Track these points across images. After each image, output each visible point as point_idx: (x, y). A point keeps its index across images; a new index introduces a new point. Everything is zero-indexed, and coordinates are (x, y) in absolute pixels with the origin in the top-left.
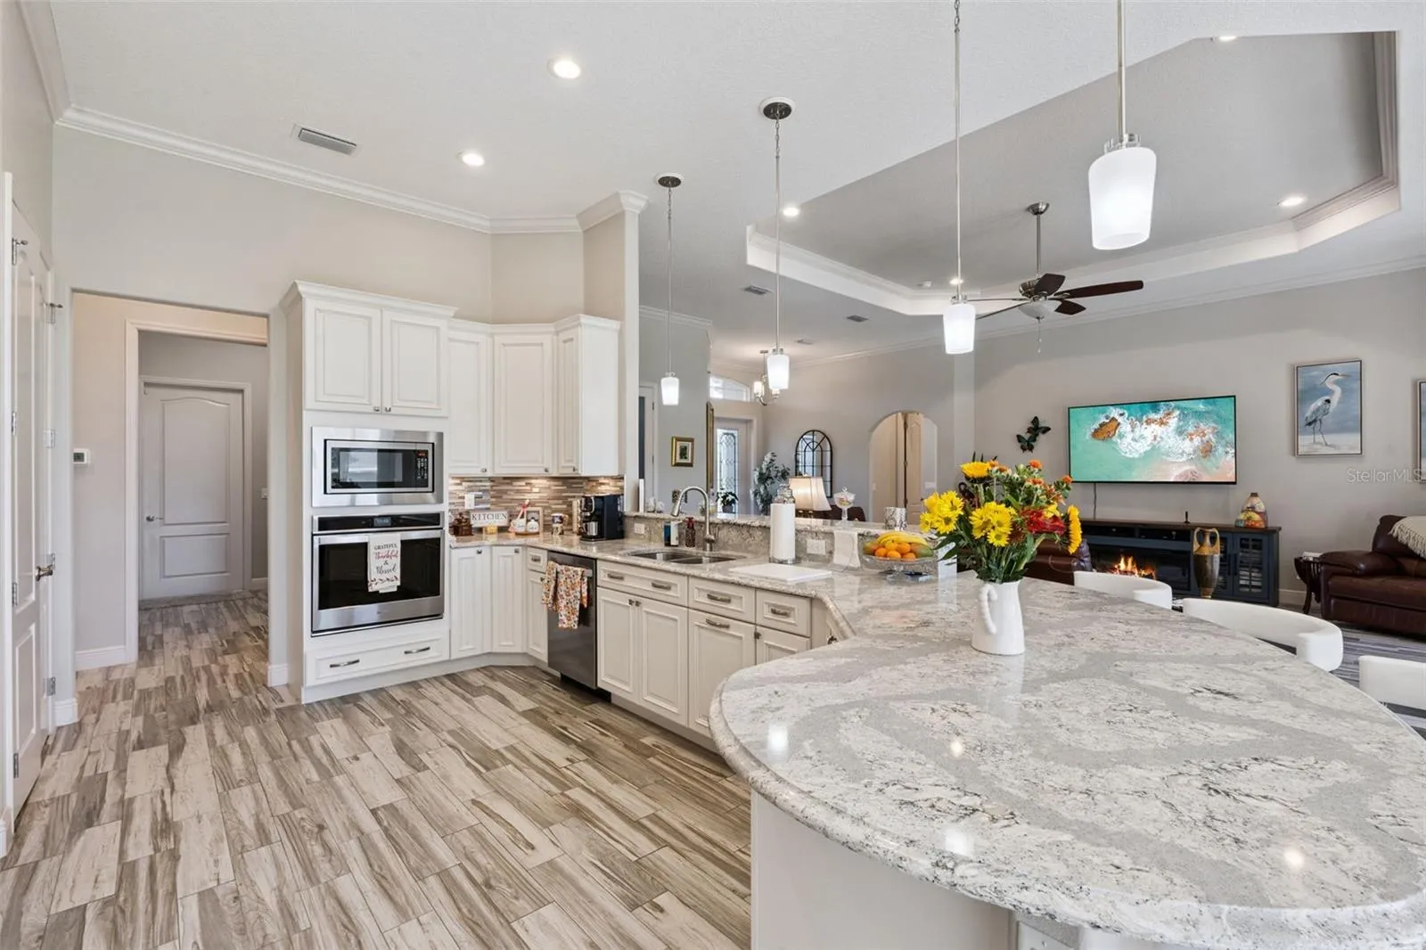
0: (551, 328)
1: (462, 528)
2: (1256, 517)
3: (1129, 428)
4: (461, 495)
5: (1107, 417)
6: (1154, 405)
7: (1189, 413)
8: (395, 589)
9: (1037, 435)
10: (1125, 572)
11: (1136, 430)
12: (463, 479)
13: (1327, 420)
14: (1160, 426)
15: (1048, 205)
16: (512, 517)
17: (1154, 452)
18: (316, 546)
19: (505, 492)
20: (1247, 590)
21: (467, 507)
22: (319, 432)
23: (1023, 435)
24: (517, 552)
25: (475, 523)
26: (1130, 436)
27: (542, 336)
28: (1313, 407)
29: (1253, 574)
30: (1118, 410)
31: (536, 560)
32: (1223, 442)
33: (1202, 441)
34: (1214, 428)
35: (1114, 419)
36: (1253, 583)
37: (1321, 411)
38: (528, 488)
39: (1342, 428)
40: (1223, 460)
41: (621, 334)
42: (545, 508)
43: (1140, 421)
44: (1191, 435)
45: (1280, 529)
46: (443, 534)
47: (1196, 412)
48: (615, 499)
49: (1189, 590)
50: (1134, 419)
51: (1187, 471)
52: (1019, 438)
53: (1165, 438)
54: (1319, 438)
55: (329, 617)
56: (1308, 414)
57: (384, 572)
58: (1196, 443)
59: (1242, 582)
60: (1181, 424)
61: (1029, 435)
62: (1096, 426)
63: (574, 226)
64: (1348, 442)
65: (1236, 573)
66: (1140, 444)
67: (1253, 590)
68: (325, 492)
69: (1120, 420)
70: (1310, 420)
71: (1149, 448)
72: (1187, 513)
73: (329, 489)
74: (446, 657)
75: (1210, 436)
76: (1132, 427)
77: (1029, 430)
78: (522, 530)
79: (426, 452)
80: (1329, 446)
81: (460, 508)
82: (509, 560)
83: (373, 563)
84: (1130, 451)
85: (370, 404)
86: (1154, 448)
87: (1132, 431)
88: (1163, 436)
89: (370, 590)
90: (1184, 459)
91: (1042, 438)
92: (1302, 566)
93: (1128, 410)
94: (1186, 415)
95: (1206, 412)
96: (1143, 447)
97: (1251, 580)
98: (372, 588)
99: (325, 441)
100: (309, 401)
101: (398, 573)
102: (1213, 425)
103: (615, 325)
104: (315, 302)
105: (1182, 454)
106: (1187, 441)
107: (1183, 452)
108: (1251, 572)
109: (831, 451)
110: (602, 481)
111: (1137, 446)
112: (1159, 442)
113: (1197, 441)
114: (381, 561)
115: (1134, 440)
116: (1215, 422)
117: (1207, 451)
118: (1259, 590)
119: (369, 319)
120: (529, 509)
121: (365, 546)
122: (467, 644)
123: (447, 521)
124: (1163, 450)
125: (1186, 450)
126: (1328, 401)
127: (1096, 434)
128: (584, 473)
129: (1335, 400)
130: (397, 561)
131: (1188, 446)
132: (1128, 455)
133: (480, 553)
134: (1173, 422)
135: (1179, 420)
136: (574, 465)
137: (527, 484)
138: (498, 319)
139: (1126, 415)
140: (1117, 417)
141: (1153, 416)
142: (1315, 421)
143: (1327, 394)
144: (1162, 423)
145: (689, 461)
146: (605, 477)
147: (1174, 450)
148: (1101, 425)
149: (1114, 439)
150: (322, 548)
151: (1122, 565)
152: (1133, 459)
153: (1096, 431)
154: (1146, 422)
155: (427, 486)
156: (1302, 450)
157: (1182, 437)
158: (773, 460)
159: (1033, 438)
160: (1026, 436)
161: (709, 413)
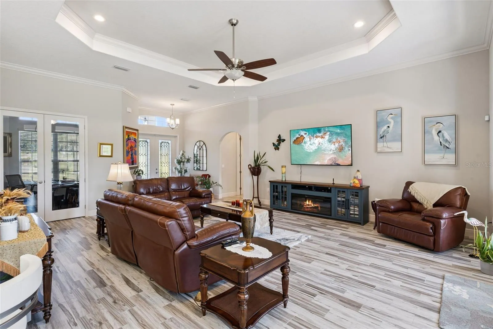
2: (357, 182)
3: (309, 139)
5: (299, 135)
6: (319, 130)
7: (333, 133)
9: (280, 143)
11: (311, 140)
13: (388, 136)
14: (321, 139)
17: (319, 150)
20: (353, 216)
26: (309, 143)
28: (383, 130)
29: (355, 209)
30: (304, 132)
32: (348, 146)
33: (339, 145)
34: (344, 140)
35: (302, 136)
36: (356, 213)
37: (386, 132)
39: (394, 140)
40: (348, 153)
43: (313, 136)
44: (334, 142)
45: (369, 187)
47: (337, 133)
49: (331, 216)
50: (311, 136)
51: (332, 158)
52: (274, 144)
53: (324, 144)
54: (385, 144)
56: (381, 133)
58: (337, 146)
59: (351, 212)
60: (330, 138)
61: (277, 143)
62: (295, 138)
64: (396, 146)
65: (349, 208)
66: (313, 146)
67: (356, 216)
69: (305, 136)
70: (382, 136)
71: (317, 148)
72: (333, 179)
75: (342, 143)
76: (310, 139)
77: (278, 141)
80: (389, 148)
84: (309, 149)
86: (319, 148)
87: (310, 141)
88: (323, 143)
90: (332, 152)
91: (282, 144)
92: (374, 205)
93: (308, 132)
94: (332, 134)
95: (341, 133)
96: (314, 147)
97: (354, 212)
102: (343, 138)
105: (330, 151)
106: (333, 145)
107: (331, 149)
108: (354, 207)
109: (206, 150)
111: (311, 147)
112: (321, 146)
113: (337, 145)
115: (311, 144)
116: (344, 137)
117: (341, 149)
118: (357, 216)
124: (322, 149)
125: (332, 149)
126: (389, 127)
127: (295, 142)
129: (391, 126)
131: (333, 147)
132: (308, 151)
134: (327, 137)
135: (329, 136)
139: (307, 134)
140: (303, 135)
141: (318, 134)
142: (383, 136)
143: (388, 124)
144: (322, 137)
147: (327, 149)
148: (297, 138)
149: (303, 144)
151: (307, 203)
152: (310, 152)
153: (295, 141)
154: (316, 137)
156: (379, 150)
157: (331, 143)
158: (183, 154)
159: (279, 144)
160: (276, 143)
161: (126, 131)
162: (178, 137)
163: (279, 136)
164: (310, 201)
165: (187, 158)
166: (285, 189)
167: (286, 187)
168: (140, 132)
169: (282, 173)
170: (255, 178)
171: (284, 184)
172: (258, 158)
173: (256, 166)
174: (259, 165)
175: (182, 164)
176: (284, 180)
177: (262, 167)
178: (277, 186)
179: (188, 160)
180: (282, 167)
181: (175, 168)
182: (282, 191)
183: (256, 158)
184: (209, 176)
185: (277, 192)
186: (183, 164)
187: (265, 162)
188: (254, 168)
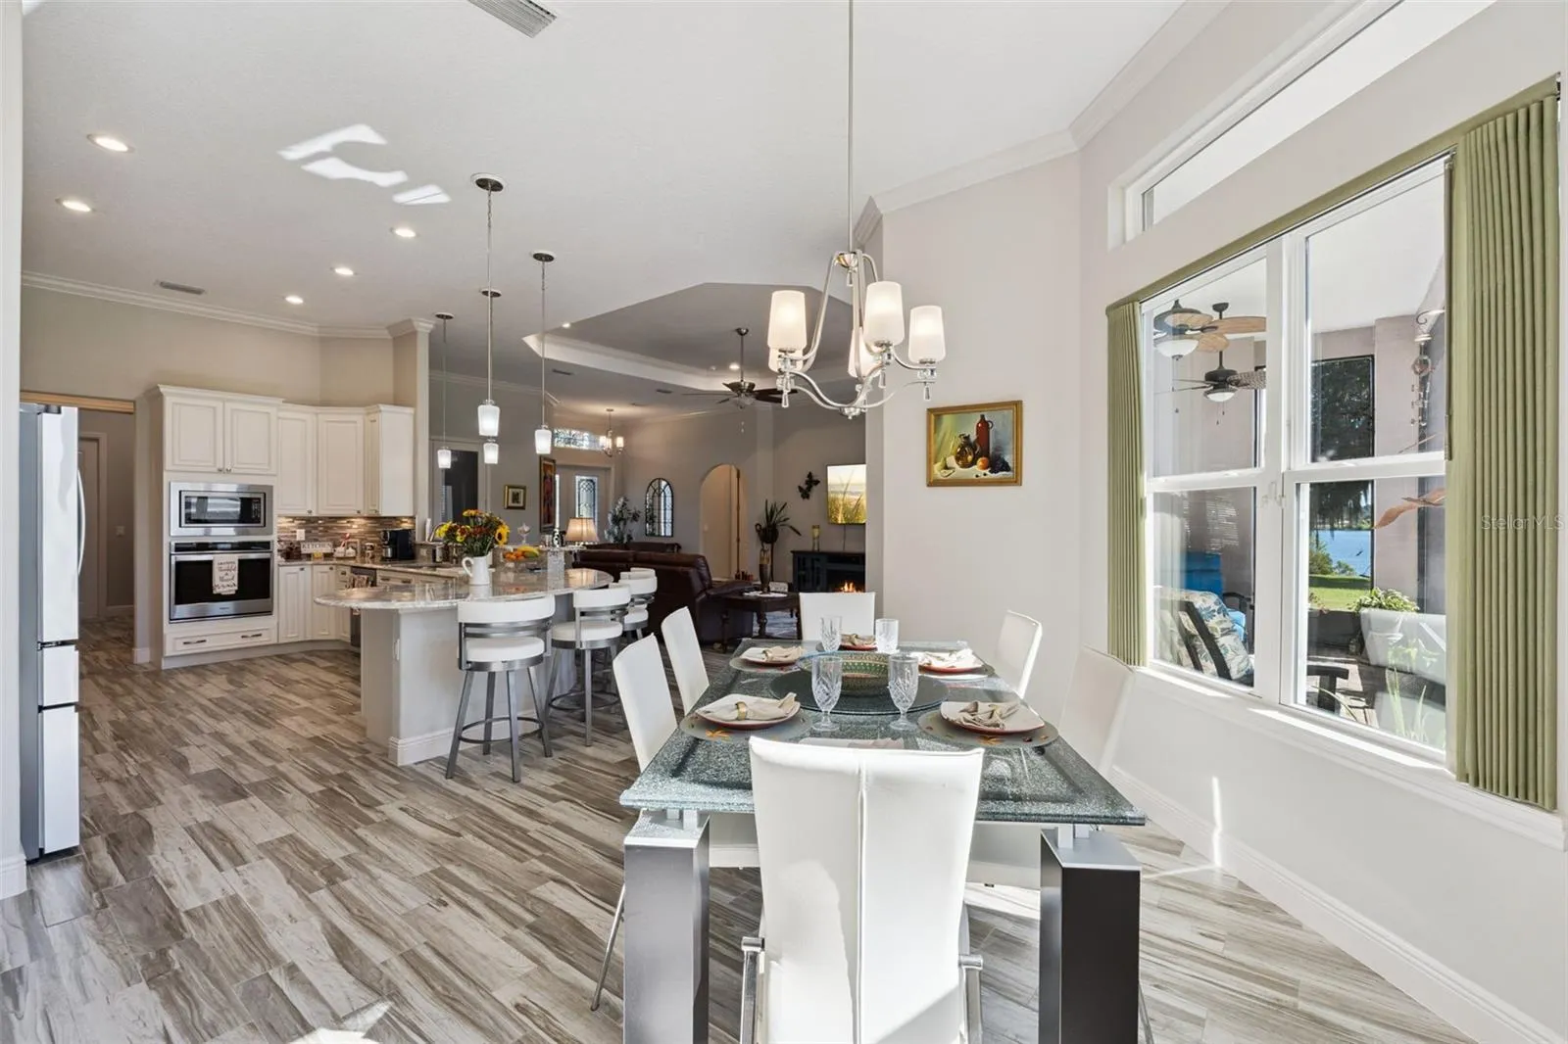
0: (361, 410)
1: (292, 554)
4: (294, 529)
8: (233, 592)
9: (811, 486)
10: (848, 592)
12: (295, 518)
15: (747, 331)
16: (336, 545)
18: (173, 563)
19: (331, 528)
21: (298, 539)
22: (176, 487)
23: (801, 485)
24: (331, 569)
25: (304, 551)
27: (356, 417)
31: (344, 573)
38: (349, 525)
41: (415, 416)
42: (362, 540)
46: (272, 556)
48: (407, 533)
52: (800, 488)
55: (183, 610)
57: (226, 579)
63: (386, 334)
68: (180, 526)
73: (183, 524)
74: (275, 642)
77: (807, 483)
78: (341, 555)
79: (259, 499)
81: (292, 540)
82: (326, 575)
83: (217, 574)
85: (215, 466)
89: (214, 592)
91: (815, 488)
98: (216, 591)
99: (180, 492)
100: (168, 464)
101: (236, 581)
103: (409, 410)
104: (172, 397)
109: (672, 496)
110: (404, 520)
114: (223, 574)
119: (214, 408)
120: (350, 540)
121: (210, 563)
122: (292, 633)
123: (276, 546)
128: (384, 514)
130: (236, 573)
133: (302, 569)
136: (376, 508)
137: (348, 522)
138: (325, 403)
145: (521, 505)
146: (406, 517)
150: (178, 564)
151: (846, 587)
155: (259, 522)
158: (624, 505)
159: (809, 489)
160: (805, 487)
161: (544, 464)
162: (613, 470)
163: (810, 475)
164: (851, 585)
165: (633, 511)
166: (817, 565)
167: (818, 560)
168: (558, 462)
169: (814, 539)
170: (767, 546)
171: (816, 555)
172: (772, 512)
173: (769, 526)
174: (775, 525)
175: (622, 523)
176: (816, 549)
177: (779, 529)
178: (804, 559)
179: (635, 517)
180: (814, 527)
181: (609, 533)
182: (813, 568)
183: (769, 510)
184: (679, 547)
185: (804, 569)
186: (625, 524)
187: (785, 520)
188: (765, 530)
